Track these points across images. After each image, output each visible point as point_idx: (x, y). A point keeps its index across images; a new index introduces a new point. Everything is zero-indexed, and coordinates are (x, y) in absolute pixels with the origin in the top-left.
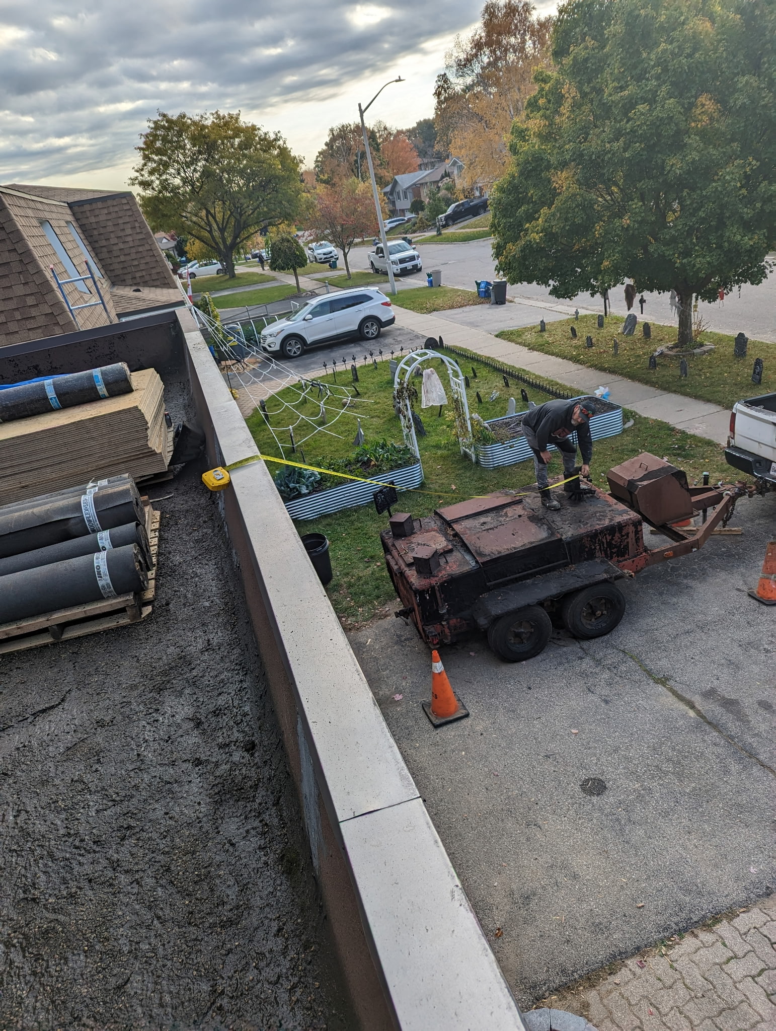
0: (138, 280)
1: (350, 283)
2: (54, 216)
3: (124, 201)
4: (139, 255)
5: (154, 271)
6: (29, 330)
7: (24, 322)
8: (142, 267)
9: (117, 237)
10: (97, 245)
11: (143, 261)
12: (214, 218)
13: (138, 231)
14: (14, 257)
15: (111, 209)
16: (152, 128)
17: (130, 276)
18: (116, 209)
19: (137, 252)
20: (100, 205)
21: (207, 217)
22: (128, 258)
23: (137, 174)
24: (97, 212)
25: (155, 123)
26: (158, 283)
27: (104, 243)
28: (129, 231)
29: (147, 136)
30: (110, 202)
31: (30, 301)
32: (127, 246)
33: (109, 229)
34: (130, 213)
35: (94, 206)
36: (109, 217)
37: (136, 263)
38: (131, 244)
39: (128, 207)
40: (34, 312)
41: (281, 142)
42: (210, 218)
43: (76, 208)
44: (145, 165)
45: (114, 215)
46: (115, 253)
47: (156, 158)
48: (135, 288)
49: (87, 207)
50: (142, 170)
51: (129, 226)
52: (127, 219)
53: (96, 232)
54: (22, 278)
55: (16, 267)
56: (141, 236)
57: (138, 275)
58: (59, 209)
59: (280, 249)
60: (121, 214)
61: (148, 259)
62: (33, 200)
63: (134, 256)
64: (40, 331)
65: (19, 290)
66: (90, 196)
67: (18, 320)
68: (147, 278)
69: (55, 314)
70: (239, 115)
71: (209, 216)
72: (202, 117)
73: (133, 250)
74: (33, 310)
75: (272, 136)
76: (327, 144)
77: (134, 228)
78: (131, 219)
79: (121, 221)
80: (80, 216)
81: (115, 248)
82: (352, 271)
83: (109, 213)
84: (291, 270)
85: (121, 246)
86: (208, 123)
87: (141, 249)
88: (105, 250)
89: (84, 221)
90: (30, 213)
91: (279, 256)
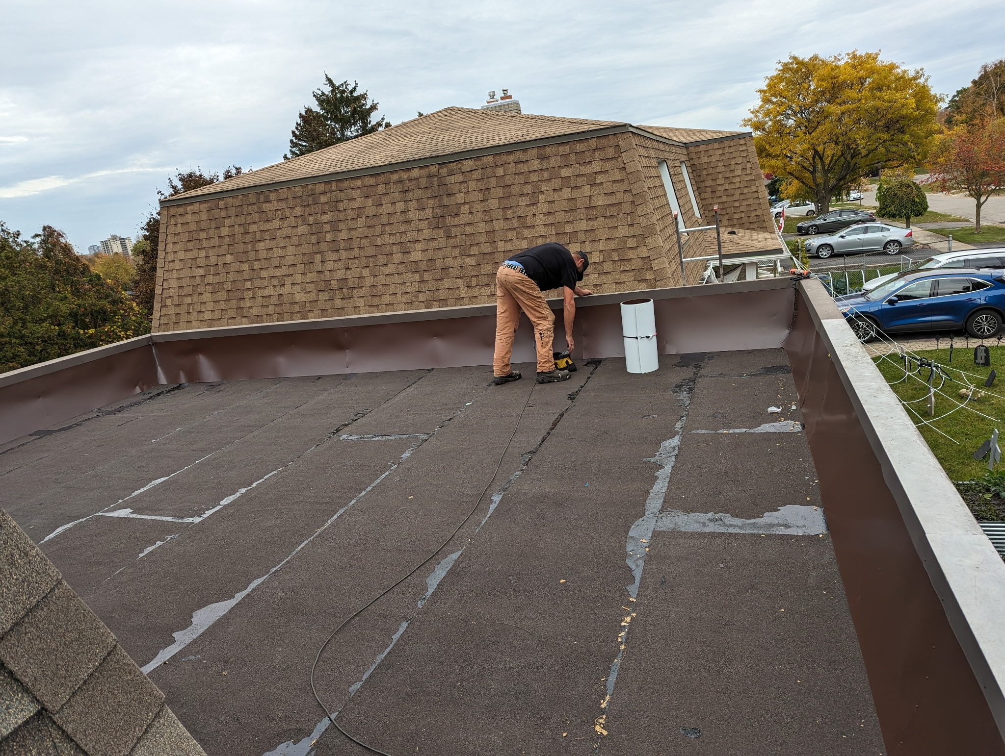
0: (735, 222)
1: (978, 237)
2: (672, 156)
3: (742, 142)
4: (742, 197)
5: (754, 214)
6: (622, 272)
7: (619, 263)
8: (742, 209)
9: (725, 178)
10: (702, 185)
11: (745, 203)
12: (821, 158)
13: (748, 172)
14: (628, 198)
15: (727, 150)
16: (780, 71)
17: (727, 217)
18: (732, 150)
19: (741, 194)
20: (716, 145)
21: (814, 158)
22: (730, 199)
23: (752, 116)
24: (711, 152)
25: (785, 65)
26: (755, 226)
27: (710, 183)
28: (738, 172)
29: (771, 79)
30: (727, 143)
31: (631, 243)
32: (733, 186)
33: (719, 169)
34: (745, 154)
35: (710, 146)
36: (722, 158)
37: (737, 204)
38: (737, 185)
39: (744, 148)
40: (631, 255)
41: (922, 81)
42: (817, 160)
43: (692, 149)
44: (761, 107)
45: (727, 156)
46: (718, 194)
47: (775, 100)
48: (730, 229)
49: (703, 148)
50: (758, 112)
51: (740, 167)
52: (740, 160)
53: (704, 173)
54: (629, 219)
55: (627, 208)
56: (749, 178)
57: (736, 216)
58: (677, 149)
59: (895, 195)
60: (734, 155)
61: (751, 201)
62: (657, 141)
63: (737, 197)
64: (632, 274)
65: (623, 231)
66: (709, 136)
67: (614, 261)
68: (744, 220)
69: (651, 258)
70: (879, 54)
71: (817, 157)
72: (835, 57)
73: (738, 192)
74: (630, 252)
75: (912, 74)
76: (974, 82)
77: (744, 169)
78: (745, 160)
79: (733, 162)
80: (693, 156)
81: (720, 188)
82: (983, 223)
83: (723, 154)
84: (904, 219)
85: (727, 187)
86: (841, 63)
87: (746, 191)
88: (709, 190)
89: (696, 161)
90: (652, 153)
91: (893, 202)
